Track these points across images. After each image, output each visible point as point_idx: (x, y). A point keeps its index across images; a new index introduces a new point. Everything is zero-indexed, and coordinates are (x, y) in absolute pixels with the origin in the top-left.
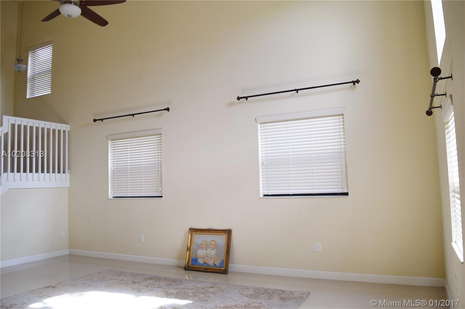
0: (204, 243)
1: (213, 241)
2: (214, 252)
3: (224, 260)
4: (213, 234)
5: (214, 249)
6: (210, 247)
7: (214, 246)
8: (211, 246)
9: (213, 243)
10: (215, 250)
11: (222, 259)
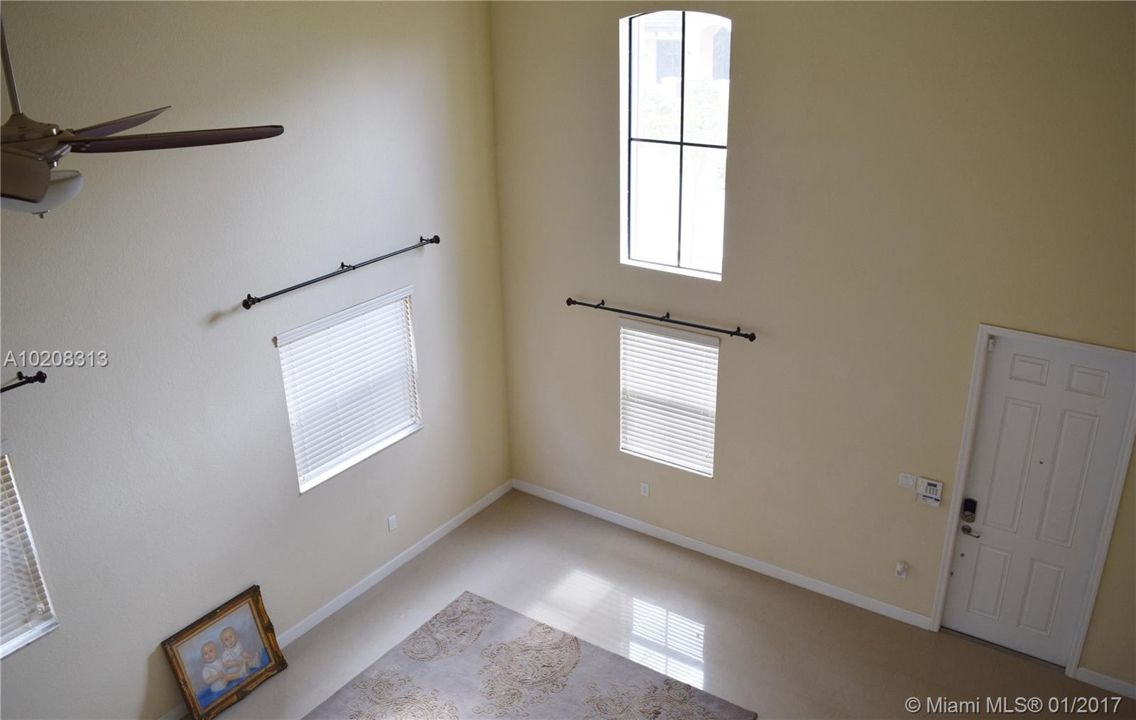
0: (207, 649)
1: (224, 631)
2: (237, 650)
3: (265, 648)
4: (221, 617)
5: (235, 645)
6: (226, 647)
7: (233, 639)
8: (227, 643)
9: (228, 634)
10: (238, 645)
11: (260, 650)
